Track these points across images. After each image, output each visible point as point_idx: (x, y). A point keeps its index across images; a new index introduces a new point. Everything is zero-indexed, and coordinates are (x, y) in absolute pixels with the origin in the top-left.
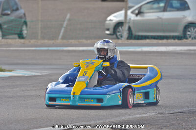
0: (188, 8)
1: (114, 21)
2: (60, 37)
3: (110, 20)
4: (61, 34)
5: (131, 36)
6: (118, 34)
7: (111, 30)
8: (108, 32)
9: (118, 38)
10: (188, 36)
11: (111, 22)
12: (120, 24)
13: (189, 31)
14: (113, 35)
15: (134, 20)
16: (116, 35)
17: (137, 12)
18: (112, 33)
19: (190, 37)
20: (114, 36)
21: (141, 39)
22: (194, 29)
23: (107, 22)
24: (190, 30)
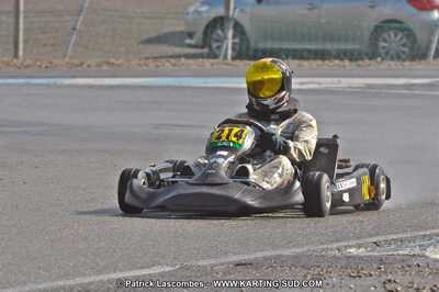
1: (204, 15)
3: (197, 12)
6: (215, 45)
7: (199, 35)
8: (190, 41)
9: (216, 57)
10: (382, 52)
12: (218, 23)
13: (385, 40)
14: (203, 47)
16: (210, 47)
18: (201, 43)
19: (387, 54)
20: (206, 50)
22: (396, 35)
23: (190, 17)
24: (386, 36)
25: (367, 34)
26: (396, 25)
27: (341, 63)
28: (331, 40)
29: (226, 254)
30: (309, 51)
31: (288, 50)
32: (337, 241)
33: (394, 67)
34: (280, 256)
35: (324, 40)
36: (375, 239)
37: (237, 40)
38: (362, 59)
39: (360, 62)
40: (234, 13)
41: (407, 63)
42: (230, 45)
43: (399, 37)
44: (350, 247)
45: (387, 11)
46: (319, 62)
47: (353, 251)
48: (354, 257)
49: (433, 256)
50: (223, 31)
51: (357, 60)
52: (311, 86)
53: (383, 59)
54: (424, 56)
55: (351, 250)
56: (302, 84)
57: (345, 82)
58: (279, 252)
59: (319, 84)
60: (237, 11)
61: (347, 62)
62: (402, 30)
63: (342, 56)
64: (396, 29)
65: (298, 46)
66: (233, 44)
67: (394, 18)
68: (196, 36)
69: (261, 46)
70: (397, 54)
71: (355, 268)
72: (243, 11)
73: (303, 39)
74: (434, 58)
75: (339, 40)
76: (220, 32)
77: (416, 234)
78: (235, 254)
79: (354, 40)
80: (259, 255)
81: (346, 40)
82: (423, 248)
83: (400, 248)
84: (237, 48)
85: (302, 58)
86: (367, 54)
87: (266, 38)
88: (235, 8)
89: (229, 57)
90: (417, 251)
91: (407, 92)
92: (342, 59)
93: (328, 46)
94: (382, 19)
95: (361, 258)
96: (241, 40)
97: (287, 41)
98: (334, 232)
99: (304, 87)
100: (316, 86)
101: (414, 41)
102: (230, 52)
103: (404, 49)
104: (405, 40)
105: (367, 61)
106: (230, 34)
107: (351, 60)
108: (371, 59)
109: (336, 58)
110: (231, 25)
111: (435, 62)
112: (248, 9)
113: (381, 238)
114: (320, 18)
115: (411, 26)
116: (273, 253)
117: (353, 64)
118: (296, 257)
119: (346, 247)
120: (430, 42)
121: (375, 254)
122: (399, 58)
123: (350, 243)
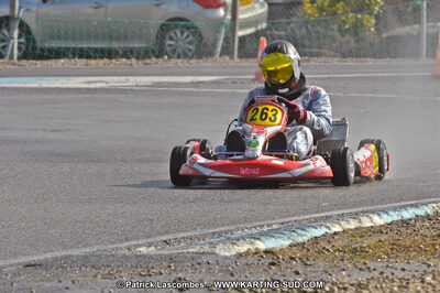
25: (153, 32)
26: (183, 23)
27: (128, 62)
28: (118, 39)
29: (15, 255)
30: (96, 50)
31: (74, 49)
32: (127, 240)
33: (180, 64)
34: (70, 256)
35: (111, 38)
36: (165, 238)
37: (23, 40)
38: (149, 58)
39: (148, 61)
40: (20, 13)
41: (193, 61)
42: (16, 45)
43: (186, 34)
44: (140, 246)
45: (174, 9)
46: (106, 61)
47: (143, 250)
48: (145, 256)
49: (223, 254)
50: (8, 30)
51: (144, 58)
52: (98, 85)
53: (169, 57)
54: (211, 54)
55: (142, 249)
56: (88, 83)
57: (132, 81)
58: (69, 252)
59: (107, 83)
60: (22, 10)
61: (134, 60)
62: (188, 28)
63: (129, 54)
64: (182, 27)
65: (85, 45)
66: (19, 43)
67: (180, 15)
69: (47, 45)
70: (184, 52)
71: (144, 266)
72: (28, 10)
73: (89, 37)
74: (220, 56)
75: (126, 38)
76: (6, 32)
77: (206, 231)
78: (24, 255)
79: (140, 38)
80: (49, 255)
81: (133, 38)
82: (213, 245)
83: (190, 245)
84: (23, 47)
85: (88, 57)
86: (153, 52)
87: (52, 37)
88: (20, 8)
89: (15, 57)
90: (207, 248)
91: (194, 90)
92: (129, 58)
93: (115, 45)
94: (168, 17)
95: (150, 257)
96: (28, 40)
97: (74, 39)
98: (124, 231)
99: (92, 86)
100: (104, 85)
101: (201, 38)
102: (16, 51)
103: (191, 47)
104: (191, 38)
105: (154, 60)
106: (16, 33)
107: (138, 58)
108: (157, 57)
109: (122, 57)
110: (17, 25)
111: (221, 60)
112: (34, 9)
113: (171, 237)
114: (106, 16)
115: (197, 24)
116: (64, 253)
117: (140, 62)
118: (86, 257)
119: (136, 246)
120: (216, 39)
121: (165, 252)
122: (185, 56)
123: (140, 242)
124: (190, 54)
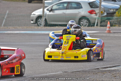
0: (81, 7)
1: (36, 15)
2: (3, 25)
3: (34, 14)
4: (3, 23)
5: (47, 24)
6: (39, 23)
7: (34, 20)
8: (32, 22)
9: (38, 26)
10: (81, 24)
11: (34, 15)
12: (39, 17)
13: (82, 22)
14: (35, 23)
15: (48, 15)
16: (37, 24)
17: (50, 9)
18: (35, 22)
19: (83, 25)
20: (36, 24)
21: (53, 26)
22: (85, 20)
23: (32, 16)
26: (85, 18)
31: (57, 24)
68: (34, 21)
69: (50, 23)
74: (96, 26)
76: (40, 20)
87: (51, 21)
94: (82, 16)
96: (46, 22)
104: (87, 22)
115: (89, 18)
124: (87, 26)
